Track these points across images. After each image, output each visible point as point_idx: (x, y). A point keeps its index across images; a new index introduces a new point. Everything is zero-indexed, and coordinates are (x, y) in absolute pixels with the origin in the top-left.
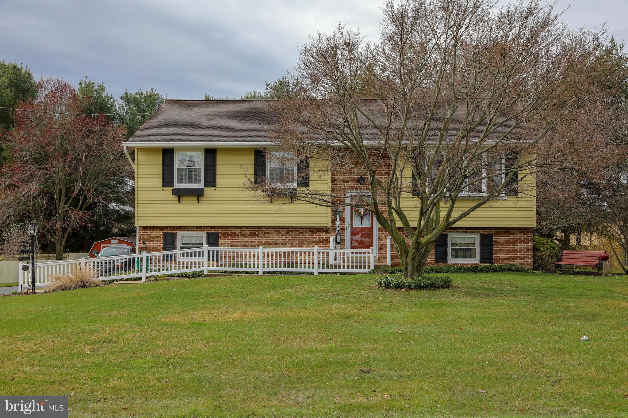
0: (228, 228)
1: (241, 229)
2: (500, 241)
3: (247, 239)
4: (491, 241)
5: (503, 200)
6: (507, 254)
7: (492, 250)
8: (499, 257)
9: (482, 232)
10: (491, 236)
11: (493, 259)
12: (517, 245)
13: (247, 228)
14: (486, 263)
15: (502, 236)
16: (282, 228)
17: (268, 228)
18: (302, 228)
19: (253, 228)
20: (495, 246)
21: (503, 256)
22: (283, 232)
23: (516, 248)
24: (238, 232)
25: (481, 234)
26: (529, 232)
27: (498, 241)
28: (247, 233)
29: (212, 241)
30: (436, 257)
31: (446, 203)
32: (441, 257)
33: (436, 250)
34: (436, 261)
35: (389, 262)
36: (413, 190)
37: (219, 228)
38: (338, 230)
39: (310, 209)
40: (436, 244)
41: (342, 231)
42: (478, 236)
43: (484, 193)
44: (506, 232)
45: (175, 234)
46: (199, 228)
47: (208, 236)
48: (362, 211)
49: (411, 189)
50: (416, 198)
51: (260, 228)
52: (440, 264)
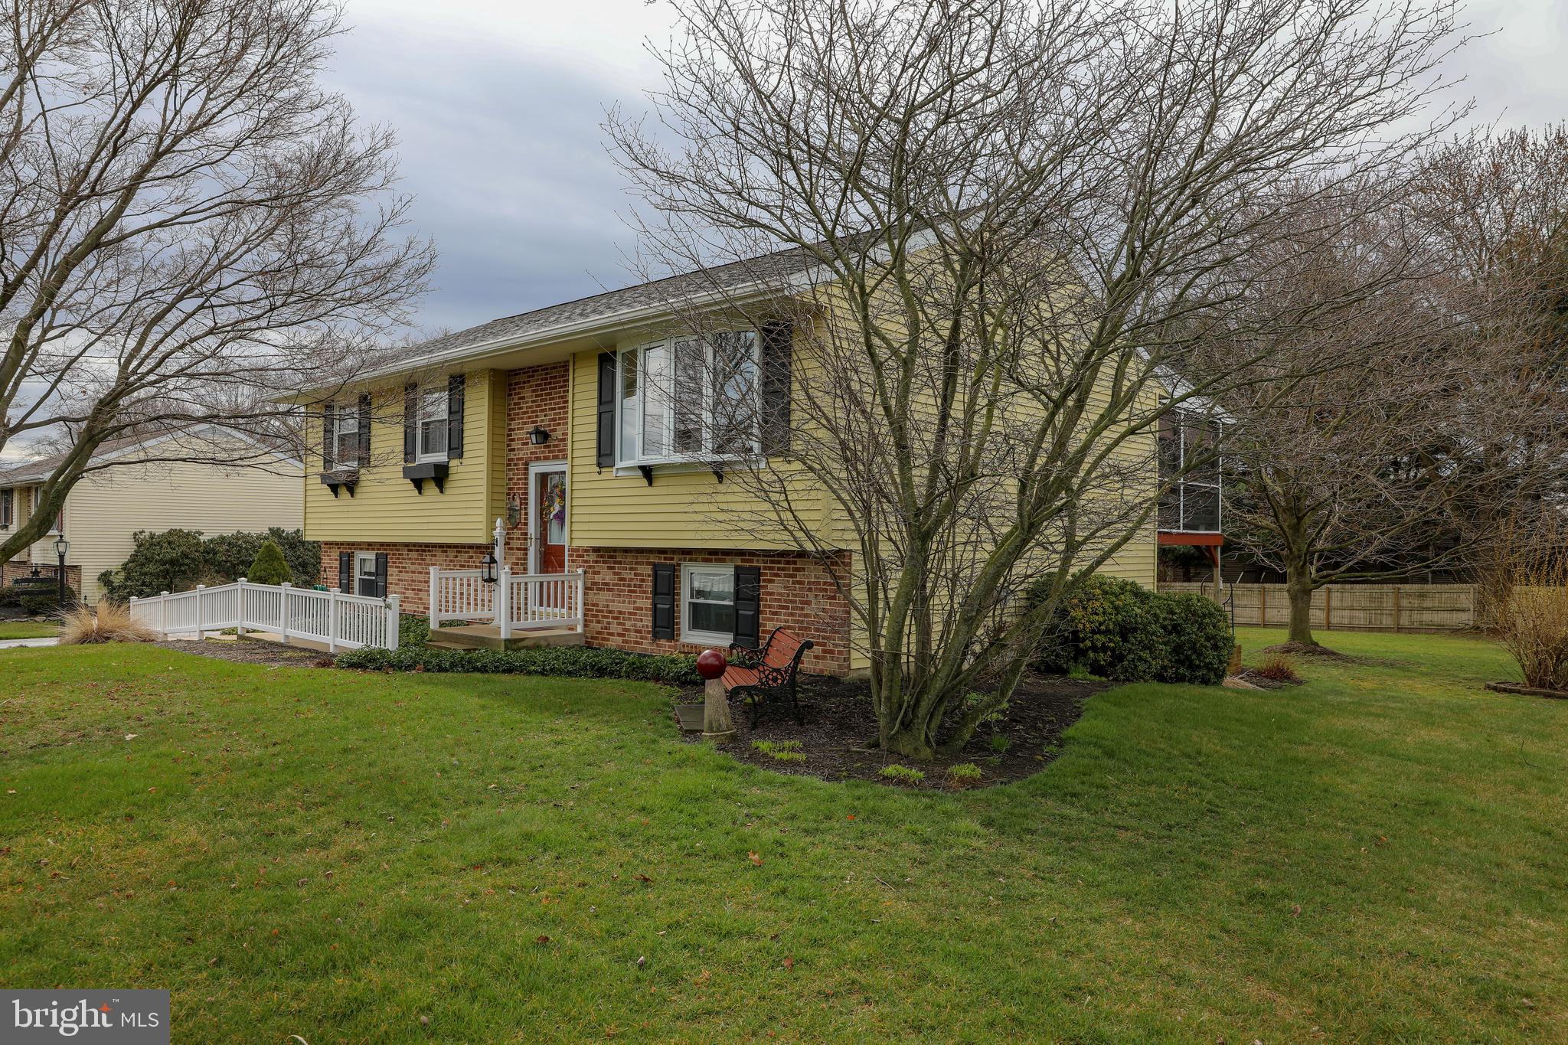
0: (395, 545)
1: (408, 546)
2: (775, 588)
3: (414, 568)
4: (756, 589)
5: (755, 472)
6: (789, 628)
7: (759, 612)
10: (757, 573)
11: (758, 638)
13: (415, 545)
15: (780, 577)
16: (449, 546)
17: (435, 546)
18: (471, 546)
19: (420, 545)
20: (765, 602)
24: (405, 551)
25: (737, 568)
26: (836, 564)
27: (771, 587)
28: (414, 555)
29: (381, 571)
30: (655, 625)
31: (650, 484)
32: (664, 625)
33: (655, 605)
34: (656, 636)
35: (580, 629)
36: (599, 455)
37: (388, 545)
38: (498, 552)
39: (463, 505)
40: (655, 592)
41: (520, 554)
42: (732, 571)
43: (706, 455)
44: (788, 563)
45: (351, 556)
46: (370, 544)
47: (377, 559)
48: (557, 508)
49: (594, 452)
50: (608, 474)
51: (427, 545)
52: (663, 642)
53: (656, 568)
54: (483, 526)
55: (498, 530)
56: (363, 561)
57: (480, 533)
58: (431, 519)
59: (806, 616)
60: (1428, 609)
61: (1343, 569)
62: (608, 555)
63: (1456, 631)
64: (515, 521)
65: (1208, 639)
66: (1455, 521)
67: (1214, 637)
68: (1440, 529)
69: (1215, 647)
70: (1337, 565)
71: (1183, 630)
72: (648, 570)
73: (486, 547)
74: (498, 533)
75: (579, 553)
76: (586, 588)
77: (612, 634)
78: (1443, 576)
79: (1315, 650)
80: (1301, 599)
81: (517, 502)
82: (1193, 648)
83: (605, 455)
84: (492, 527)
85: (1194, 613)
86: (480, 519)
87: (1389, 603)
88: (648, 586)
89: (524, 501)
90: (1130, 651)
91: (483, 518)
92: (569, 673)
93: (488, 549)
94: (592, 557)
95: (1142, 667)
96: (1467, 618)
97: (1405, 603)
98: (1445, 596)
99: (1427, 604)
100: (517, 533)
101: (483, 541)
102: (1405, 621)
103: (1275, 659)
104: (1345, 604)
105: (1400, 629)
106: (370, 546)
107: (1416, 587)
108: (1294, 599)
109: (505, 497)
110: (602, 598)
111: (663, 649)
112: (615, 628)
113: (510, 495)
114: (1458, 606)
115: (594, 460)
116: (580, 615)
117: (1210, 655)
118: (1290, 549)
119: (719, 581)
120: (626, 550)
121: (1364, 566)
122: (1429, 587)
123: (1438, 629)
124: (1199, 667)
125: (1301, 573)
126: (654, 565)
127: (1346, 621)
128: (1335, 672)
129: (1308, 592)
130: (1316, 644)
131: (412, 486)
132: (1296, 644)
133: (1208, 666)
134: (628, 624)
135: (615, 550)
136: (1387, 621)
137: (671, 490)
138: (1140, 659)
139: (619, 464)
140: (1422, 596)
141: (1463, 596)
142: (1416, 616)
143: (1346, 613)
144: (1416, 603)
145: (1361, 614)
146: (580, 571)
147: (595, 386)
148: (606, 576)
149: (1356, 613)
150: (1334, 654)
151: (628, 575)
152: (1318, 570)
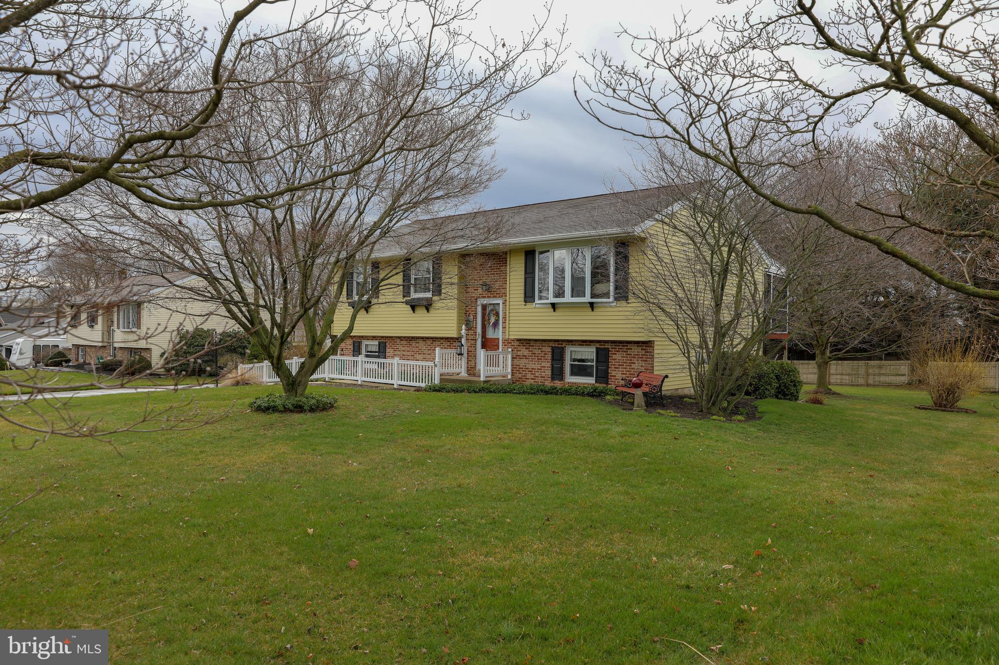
0: (391, 337)
1: (400, 338)
2: (617, 357)
3: (404, 349)
4: (607, 357)
5: (611, 307)
6: (624, 374)
7: (608, 368)
8: (615, 376)
9: (598, 345)
10: (608, 350)
11: (608, 379)
12: (634, 363)
13: (405, 337)
14: (601, 383)
15: (619, 351)
16: (428, 338)
17: (418, 338)
18: (442, 338)
19: (408, 337)
20: (612, 363)
21: (619, 375)
22: (429, 342)
23: (633, 366)
24: (398, 341)
25: (597, 349)
26: (648, 346)
27: (614, 357)
28: (404, 342)
29: (382, 350)
30: (552, 374)
31: (554, 311)
32: (557, 373)
33: (552, 365)
34: (553, 379)
35: (509, 377)
36: (525, 297)
37: (387, 337)
38: (463, 341)
39: (442, 318)
40: (553, 359)
41: (473, 342)
42: (594, 350)
43: (587, 298)
44: (623, 346)
45: (360, 343)
46: (374, 337)
47: (379, 345)
48: (493, 320)
49: (523, 295)
50: (529, 305)
51: (413, 338)
52: (556, 382)
53: (553, 349)
54: (455, 328)
55: (463, 331)
56: (367, 345)
57: (453, 332)
58: (420, 325)
59: (633, 369)
60: (883, 374)
61: (844, 351)
62: (526, 342)
63: (898, 386)
64: (470, 327)
65: (791, 382)
66: (899, 326)
67: (794, 381)
68: (891, 330)
69: (795, 386)
70: (840, 350)
71: (781, 378)
72: (549, 349)
73: (457, 339)
74: (463, 332)
75: (508, 342)
76: (513, 358)
77: (528, 379)
78: (892, 356)
79: (830, 393)
80: (823, 367)
81: (472, 317)
82: (786, 387)
83: (529, 297)
84: (460, 329)
85: (785, 370)
86: (453, 325)
87: (862, 371)
88: (549, 356)
89: (475, 317)
90: (762, 386)
91: (455, 325)
92: (532, 393)
93: (458, 339)
94: (517, 343)
95: (767, 393)
96: (904, 379)
97: (871, 371)
98: (892, 367)
99: (883, 371)
100: (471, 332)
101: (455, 335)
102: (871, 381)
103: (812, 396)
104: (838, 372)
105: (868, 385)
106: (374, 338)
107: (877, 362)
108: (819, 366)
109: (464, 315)
110: (522, 362)
111: (558, 384)
112: (529, 376)
113: (467, 313)
114: (900, 373)
115: (523, 299)
116: (510, 370)
117: (793, 389)
118: (818, 341)
119: (589, 353)
120: (536, 340)
121: (856, 350)
122: (883, 362)
123: (889, 385)
124: (788, 395)
125: (823, 353)
126: (552, 347)
127: (839, 381)
128: (841, 402)
129: (826, 363)
130: (830, 390)
131: (410, 308)
132: (821, 390)
133: (792, 394)
134: (537, 374)
135: (530, 340)
136: (861, 381)
137: (566, 314)
138: (766, 389)
139: (537, 301)
140: (880, 367)
141: (902, 367)
142: (877, 378)
143: (839, 377)
144: (877, 371)
145: (847, 377)
146: (510, 350)
147: (523, 265)
148: (525, 352)
149: (844, 377)
150: (839, 394)
151: (537, 352)
152: (831, 352)
